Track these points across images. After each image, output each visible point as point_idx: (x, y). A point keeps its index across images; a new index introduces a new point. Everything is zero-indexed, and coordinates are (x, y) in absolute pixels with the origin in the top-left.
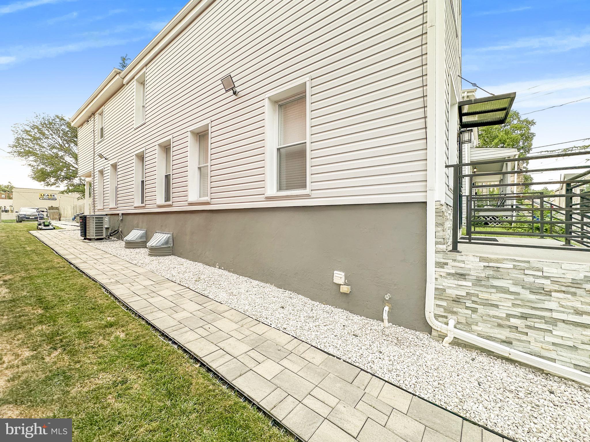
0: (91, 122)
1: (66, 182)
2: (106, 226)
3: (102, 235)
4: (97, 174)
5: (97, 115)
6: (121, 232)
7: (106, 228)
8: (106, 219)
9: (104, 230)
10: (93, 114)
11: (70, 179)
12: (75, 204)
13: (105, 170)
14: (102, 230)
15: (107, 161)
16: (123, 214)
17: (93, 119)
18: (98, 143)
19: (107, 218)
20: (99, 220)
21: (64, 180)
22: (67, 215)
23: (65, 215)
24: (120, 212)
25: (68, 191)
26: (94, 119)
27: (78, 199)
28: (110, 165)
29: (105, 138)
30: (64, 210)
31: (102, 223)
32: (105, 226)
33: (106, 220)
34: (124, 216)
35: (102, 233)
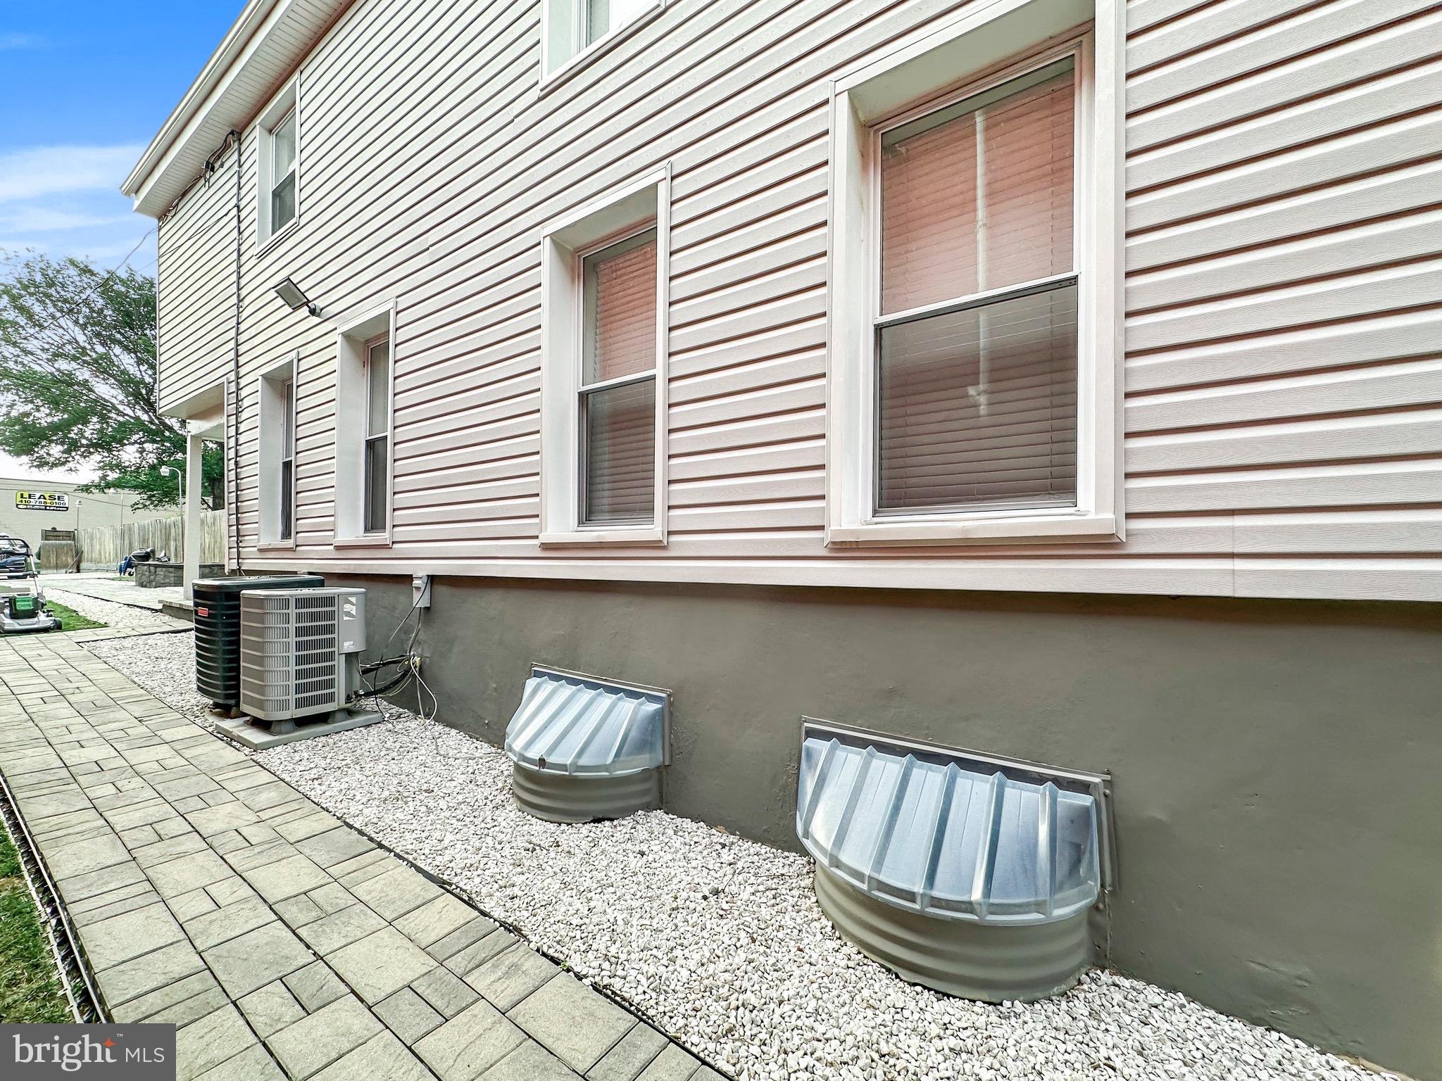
0: (224, 177)
1: (97, 457)
2: (348, 646)
3: (330, 698)
4: (254, 392)
5: (257, 132)
6: (421, 672)
7: (350, 657)
8: (347, 607)
9: (340, 664)
10: (237, 133)
11: (110, 451)
12: (125, 522)
13: (304, 365)
14: (331, 670)
15: (319, 320)
16: (433, 580)
17: (235, 156)
18: (262, 256)
19: (353, 599)
20: (314, 617)
21: (91, 453)
22: (100, 554)
23: (95, 555)
24: (420, 570)
25: (104, 486)
26: (240, 155)
27: (135, 507)
28: (339, 339)
29: (303, 221)
30: (92, 539)
31: (330, 629)
32: (346, 644)
33: (348, 614)
34: (442, 590)
35: (330, 684)
